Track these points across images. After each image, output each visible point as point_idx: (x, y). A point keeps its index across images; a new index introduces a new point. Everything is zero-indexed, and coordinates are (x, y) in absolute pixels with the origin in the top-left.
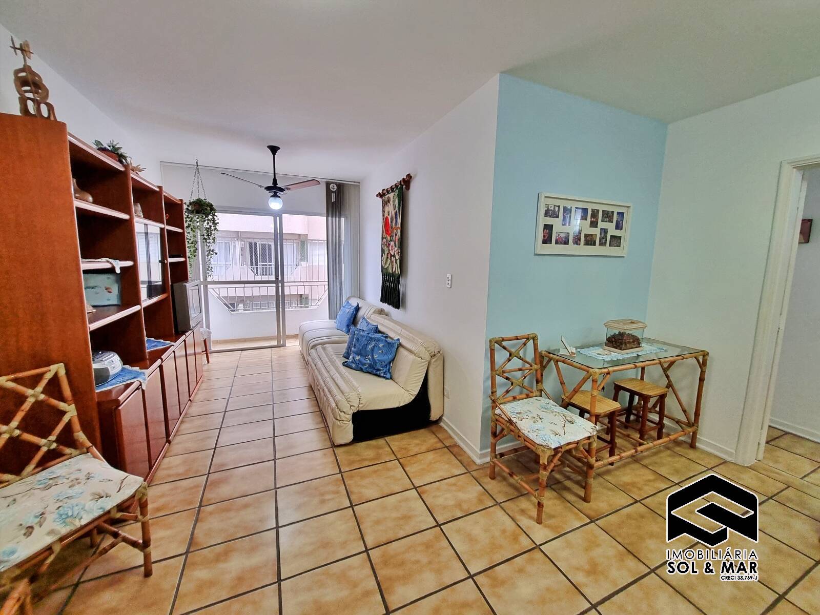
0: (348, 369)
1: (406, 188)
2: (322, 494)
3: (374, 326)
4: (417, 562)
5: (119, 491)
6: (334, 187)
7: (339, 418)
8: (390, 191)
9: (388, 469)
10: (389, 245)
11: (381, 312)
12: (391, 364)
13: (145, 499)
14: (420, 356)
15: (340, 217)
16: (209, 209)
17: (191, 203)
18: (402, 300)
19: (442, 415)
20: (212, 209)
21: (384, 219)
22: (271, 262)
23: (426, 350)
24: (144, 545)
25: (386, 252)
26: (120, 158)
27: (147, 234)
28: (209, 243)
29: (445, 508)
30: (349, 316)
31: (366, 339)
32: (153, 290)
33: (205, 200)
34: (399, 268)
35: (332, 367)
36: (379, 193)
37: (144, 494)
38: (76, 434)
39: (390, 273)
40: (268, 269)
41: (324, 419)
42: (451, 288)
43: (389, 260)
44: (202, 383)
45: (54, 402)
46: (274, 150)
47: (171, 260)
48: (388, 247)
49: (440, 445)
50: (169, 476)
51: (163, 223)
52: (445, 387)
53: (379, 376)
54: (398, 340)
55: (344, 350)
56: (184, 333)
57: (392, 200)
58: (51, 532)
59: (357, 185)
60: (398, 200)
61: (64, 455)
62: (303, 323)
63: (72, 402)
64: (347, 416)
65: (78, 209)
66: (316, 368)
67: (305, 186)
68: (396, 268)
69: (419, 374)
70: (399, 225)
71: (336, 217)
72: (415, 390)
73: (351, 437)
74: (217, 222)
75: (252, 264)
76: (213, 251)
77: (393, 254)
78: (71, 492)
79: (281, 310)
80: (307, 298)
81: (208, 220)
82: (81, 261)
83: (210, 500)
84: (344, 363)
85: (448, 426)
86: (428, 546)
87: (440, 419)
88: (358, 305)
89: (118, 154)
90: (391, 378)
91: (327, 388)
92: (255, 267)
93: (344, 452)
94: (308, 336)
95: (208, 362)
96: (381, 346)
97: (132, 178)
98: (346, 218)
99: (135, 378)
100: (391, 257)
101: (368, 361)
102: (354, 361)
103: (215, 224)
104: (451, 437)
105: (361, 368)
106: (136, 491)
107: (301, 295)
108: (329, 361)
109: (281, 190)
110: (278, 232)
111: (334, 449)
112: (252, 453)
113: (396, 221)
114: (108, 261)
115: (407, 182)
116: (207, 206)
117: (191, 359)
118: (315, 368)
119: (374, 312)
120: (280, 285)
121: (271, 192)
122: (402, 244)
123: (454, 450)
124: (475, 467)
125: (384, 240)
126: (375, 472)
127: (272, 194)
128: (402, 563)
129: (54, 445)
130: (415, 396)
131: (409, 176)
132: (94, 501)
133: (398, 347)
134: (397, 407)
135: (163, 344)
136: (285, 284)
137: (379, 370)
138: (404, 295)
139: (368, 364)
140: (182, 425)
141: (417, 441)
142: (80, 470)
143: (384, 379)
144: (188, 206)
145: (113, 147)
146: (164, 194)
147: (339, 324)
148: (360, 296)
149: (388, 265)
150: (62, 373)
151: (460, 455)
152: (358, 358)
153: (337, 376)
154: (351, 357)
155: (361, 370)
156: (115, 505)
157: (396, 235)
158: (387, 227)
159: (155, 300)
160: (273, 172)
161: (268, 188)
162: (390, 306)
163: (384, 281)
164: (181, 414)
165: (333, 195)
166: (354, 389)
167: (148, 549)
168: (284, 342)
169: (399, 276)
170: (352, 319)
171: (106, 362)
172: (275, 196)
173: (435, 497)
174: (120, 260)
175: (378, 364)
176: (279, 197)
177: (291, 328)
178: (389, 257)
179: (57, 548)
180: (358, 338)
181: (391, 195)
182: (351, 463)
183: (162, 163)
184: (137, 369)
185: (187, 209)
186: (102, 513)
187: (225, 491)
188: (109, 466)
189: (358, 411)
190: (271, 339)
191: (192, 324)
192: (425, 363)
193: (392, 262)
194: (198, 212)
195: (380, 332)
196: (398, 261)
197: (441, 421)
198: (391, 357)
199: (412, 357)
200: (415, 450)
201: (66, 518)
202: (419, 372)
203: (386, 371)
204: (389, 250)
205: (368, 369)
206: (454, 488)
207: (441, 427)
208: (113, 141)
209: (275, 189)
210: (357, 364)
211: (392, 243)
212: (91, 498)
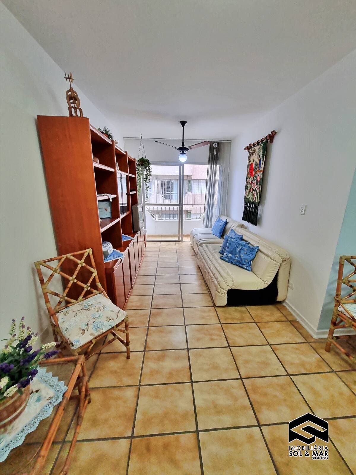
0: (222, 260)
1: (270, 141)
2: (211, 335)
3: (240, 236)
4: (275, 396)
5: (117, 318)
6: (215, 145)
7: (219, 291)
8: (256, 145)
9: (250, 328)
10: (252, 182)
11: (242, 226)
12: (252, 262)
13: (127, 323)
14: (275, 260)
15: (216, 165)
16: (147, 163)
17: (138, 161)
18: (259, 219)
19: (285, 299)
20: (149, 163)
21: (249, 165)
22: (172, 192)
23: (280, 256)
24: (127, 344)
25: (249, 188)
26: (109, 136)
27: (121, 178)
28: (147, 183)
29: (292, 364)
30: (221, 227)
31: (236, 244)
32: (124, 210)
33: (145, 158)
34: (259, 199)
35: (213, 259)
36: (247, 147)
37: (127, 321)
38: (97, 284)
39: (251, 202)
40: (170, 196)
41: (208, 289)
42: (304, 215)
43: (251, 193)
44: (144, 258)
45: (88, 267)
46: (183, 123)
47: (131, 193)
48: (251, 184)
49: (284, 319)
50: (133, 306)
51: (128, 173)
52: (290, 281)
53: (244, 268)
54: (258, 247)
55: (220, 249)
56: (136, 232)
57: (257, 151)
58: (91, 334)
59: (229, 143)
60: (263, 151)
61: (93, 293)
62: (193, 229)
63: (95, 268)
64: (225, 291)
65: (95, 167)
66: (204, 258)
67: (200, 146)
68: (256, 198)
69: (272, 272)
70: (262, 169)
71: (214, 165)
72: (269, 282)
73: (225, 303)
74: (151, 170)
75: (162, 193)
76: (148, 187)
77: (254, 189)
78: (98, 314)
79: (181, 220)
80: (190, 213)
81: (147, 169)
82: (97, 195)
83: (153, 324)
84: (221, 257)
85: (289, 306)
86: (282, 387)
87: (284, 301)
88: (227, 221)
89: (108, 134)
90: (251, 271)
91: (211, 271)
92: (163, 194)
93: (221, 311)
94: (197, 237)
95: (146, 247)
96: (245, 249)
97: (115, 148)
98: (221, 165)
99: (119, 257)
100: (252, 192)
101: (237, 258)
102: (227, 257)
103: (150, 172)
104: (291, 315)
105: (231, 261)
106: (124, 319)
107: (187, 211)
108: (211, 255)
109: (186, 149)
110: (181, 175)
111: (215, 307)
112: (171, 301)
113: (260, 166)
114: (107, 195)
115: (271, 137)
116: (146, 161)
117: (139, 243)
118: (202, 258)
119: (238, 226)
120: (181, 206)
121: (180, 151)
122: (262, 182)
123: (295, 324)
124: (313, 340)
125: (248, 179)
126: (242, 328)
127: (181, 152)
128: (265, 395)
129: (89, 288)
130: (268, 285)
131: (274, 133)
132: (107, 321)
133: (257, 251)
134: (256, 290)
135: (128, 238)
136: (184, 206)
137: (243, 264)
138: (261, 217)
139: (236, 260)
140: (137, 279)
141: (267, 313)
142: (100, 303)
143: (247, 271)
144: (137, 162)
145: (106, 131)
146: (128, 156)
147: (215, 232)
148: (228, 215)
149: (250, 196)
150: (91, 253)
151: (300, 329)
152: (230, 255)
153: (217, 265)
154: (225, 254)
155: (232, 263)
156: (116, 324)
157: (258, 176)
158: (251, 170)
159: (125, 215)
160: (182, 139)
161: (179, 149)
162: (250, 223)
163: (245, 207)
164: (136, 274)
165: (215, 150)
166: (229, 275)
167: (128, 347)
168: (182, 238)
169: (259, 204)
170: (223, 229)
171: (107, 248)
172: (183, 153)
173: (284, 355)
174: (112, 194)
175: (243, 261)
176: (185, 154)
177: (186, 231)
178: (251, 191)
179: (94, 342)
180: (230, 243)
181: (257, 148)
182: (226, 319)
183: (125, 138)
184: (119, 251)
185: (137, 164)
186: (111, 328)
187: (160, 320)
188: (111, 302)
189: (231, 289)
190: (174, 236)
191: (140, 228)
192: (278, 265)
193: (253, 194)
194: (142, 165)
195: (243, 240)
196: (259, 194)
197: (284, 302)
198: (252, 257)
199: (268, 259)
200: (267, 319)
201: (97, 328)
202: (273, 270)
203: (248, 266)
204: (252, 186)
205: (236, 263)
206: (297, 351)
207: (284, 306)
208: (106, 127)
209: (183, 149)
210: (229, 259)
211: (255, 182)
212: (106, 319)
